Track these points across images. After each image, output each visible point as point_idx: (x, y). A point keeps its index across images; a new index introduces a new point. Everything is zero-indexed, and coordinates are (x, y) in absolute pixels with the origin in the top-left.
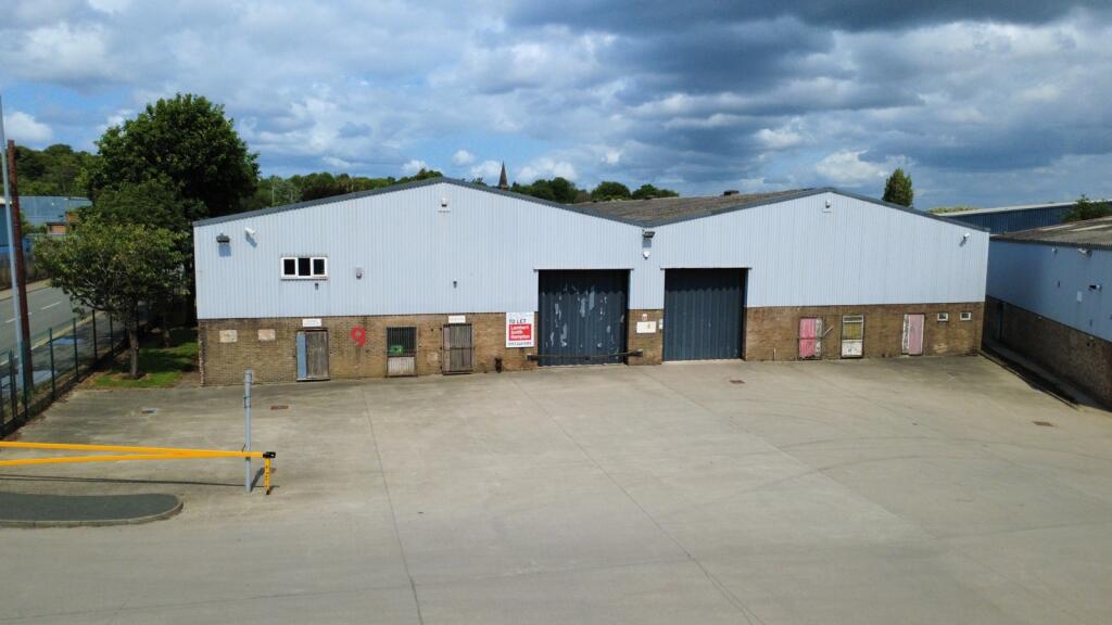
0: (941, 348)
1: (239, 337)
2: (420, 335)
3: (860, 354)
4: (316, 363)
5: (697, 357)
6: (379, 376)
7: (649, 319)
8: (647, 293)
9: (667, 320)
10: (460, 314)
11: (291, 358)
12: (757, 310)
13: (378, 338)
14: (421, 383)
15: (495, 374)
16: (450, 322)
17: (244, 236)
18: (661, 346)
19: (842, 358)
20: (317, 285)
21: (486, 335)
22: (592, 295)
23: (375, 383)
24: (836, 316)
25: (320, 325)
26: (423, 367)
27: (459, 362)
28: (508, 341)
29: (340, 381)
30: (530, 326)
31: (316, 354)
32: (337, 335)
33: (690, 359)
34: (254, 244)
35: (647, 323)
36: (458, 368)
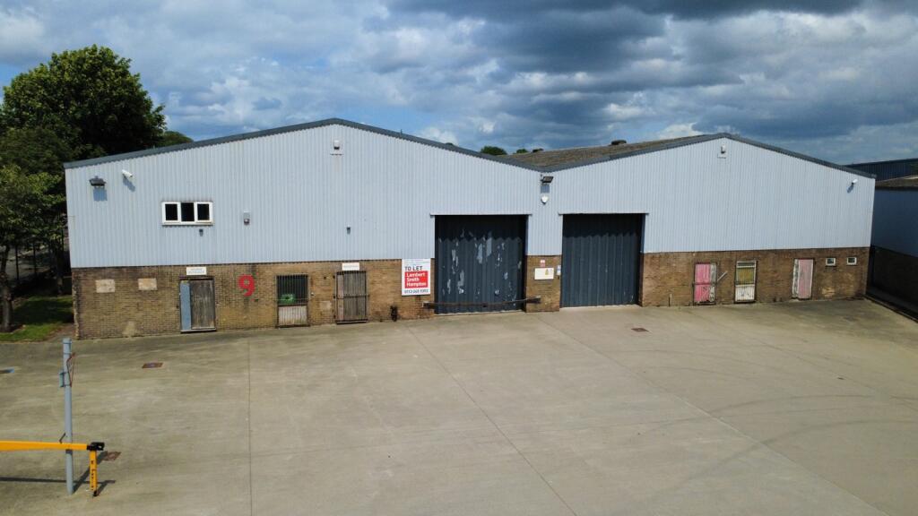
0: (828, 292)
1: (117, 287)
2: (312, 283)
3: (752, 298)
4: (201, 313)
5: (595, 304)
6: (268, 326)
7: (547, 265)
8: (545, 239)
9: (564, 267)
10: (354, 261)
11: (174, 309)
12: (653, 256)
13: (268, 286)
14: (314, 334)
15: (391, 323)
16: (344, 269)
17: (121, 179)
18: (559, 293)
19: (735, 303)
20: (201, 231)
21: (381, 282)
22: (490, 241)
23: (265, 334)
24: (730, 261)
25: (205, 273)
26: (315, 316)
27: (353, 311)
28: (404, 289)
29: (226, 332)
30: (426, 272)
31: (201, 303)
32: (224, 283)
33: (587, 305)
34: (132, 188)
35: (545, 269)
36: (351, 318)
